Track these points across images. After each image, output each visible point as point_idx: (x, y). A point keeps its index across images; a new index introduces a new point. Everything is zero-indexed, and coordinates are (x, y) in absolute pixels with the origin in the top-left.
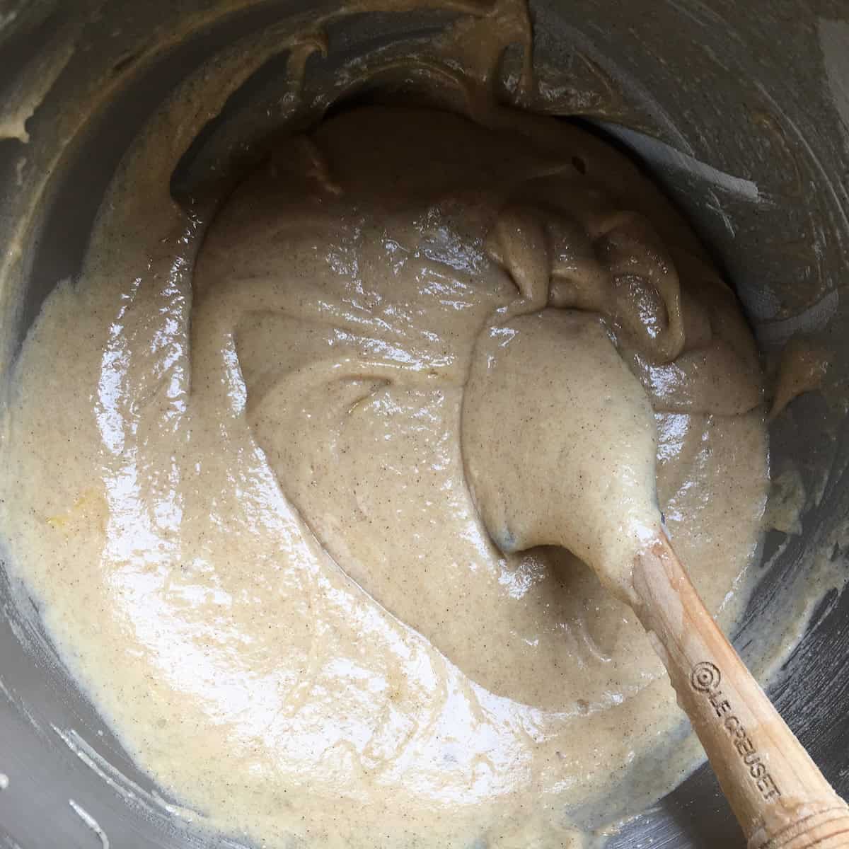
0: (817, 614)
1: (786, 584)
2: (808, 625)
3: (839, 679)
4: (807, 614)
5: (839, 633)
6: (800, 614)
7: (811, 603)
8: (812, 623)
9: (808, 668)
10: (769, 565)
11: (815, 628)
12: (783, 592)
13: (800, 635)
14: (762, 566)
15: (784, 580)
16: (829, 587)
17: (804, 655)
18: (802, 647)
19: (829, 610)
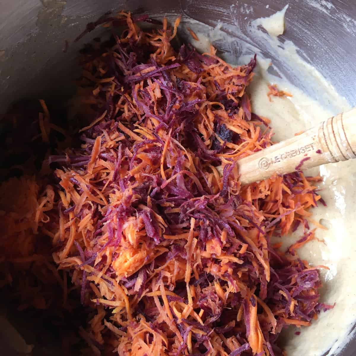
0: (305, 59)
1: (291, 70)
2: (309, 64)
3: (333, 56)
4: (305, 63)
5: (314, 52)
6: (304, 67)
7: (300, 61)
8: (308, 62)
9: (327, 68)
10: (282, 75)
11: (311, 62)
12: (294, 71)
13: (313, 68)
14: (281, 78)
15: (289, 70)
16: (295, 52)
17: (321, 68)
18: (318, 68)
19: (305, 54)
